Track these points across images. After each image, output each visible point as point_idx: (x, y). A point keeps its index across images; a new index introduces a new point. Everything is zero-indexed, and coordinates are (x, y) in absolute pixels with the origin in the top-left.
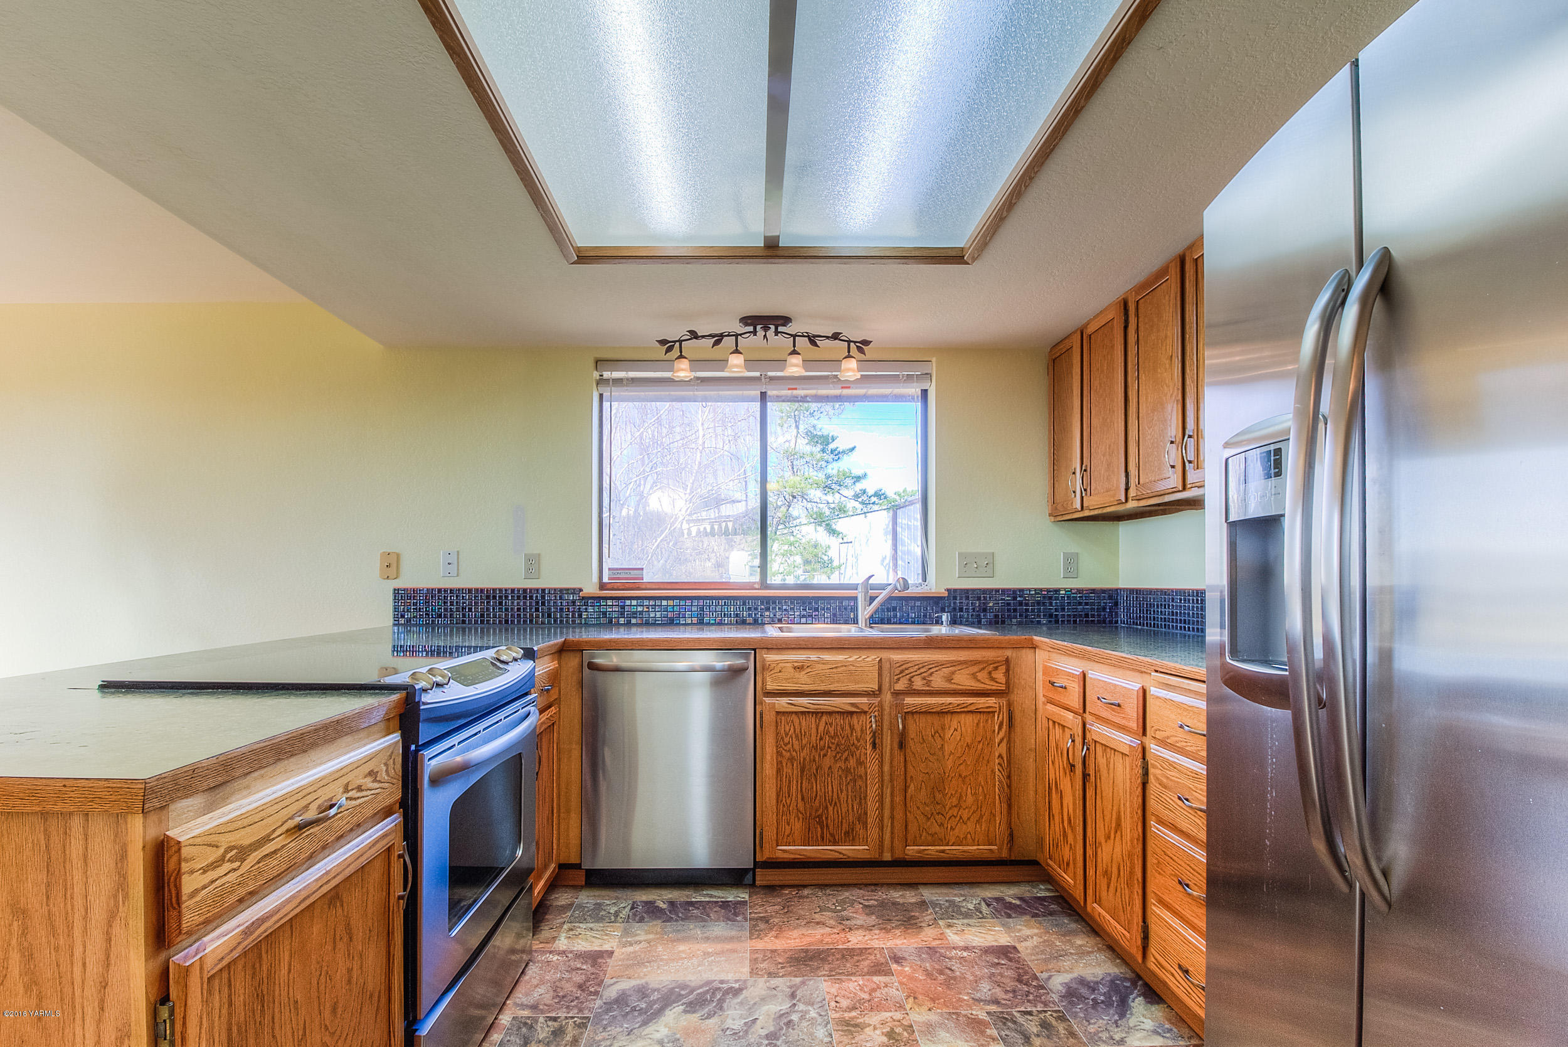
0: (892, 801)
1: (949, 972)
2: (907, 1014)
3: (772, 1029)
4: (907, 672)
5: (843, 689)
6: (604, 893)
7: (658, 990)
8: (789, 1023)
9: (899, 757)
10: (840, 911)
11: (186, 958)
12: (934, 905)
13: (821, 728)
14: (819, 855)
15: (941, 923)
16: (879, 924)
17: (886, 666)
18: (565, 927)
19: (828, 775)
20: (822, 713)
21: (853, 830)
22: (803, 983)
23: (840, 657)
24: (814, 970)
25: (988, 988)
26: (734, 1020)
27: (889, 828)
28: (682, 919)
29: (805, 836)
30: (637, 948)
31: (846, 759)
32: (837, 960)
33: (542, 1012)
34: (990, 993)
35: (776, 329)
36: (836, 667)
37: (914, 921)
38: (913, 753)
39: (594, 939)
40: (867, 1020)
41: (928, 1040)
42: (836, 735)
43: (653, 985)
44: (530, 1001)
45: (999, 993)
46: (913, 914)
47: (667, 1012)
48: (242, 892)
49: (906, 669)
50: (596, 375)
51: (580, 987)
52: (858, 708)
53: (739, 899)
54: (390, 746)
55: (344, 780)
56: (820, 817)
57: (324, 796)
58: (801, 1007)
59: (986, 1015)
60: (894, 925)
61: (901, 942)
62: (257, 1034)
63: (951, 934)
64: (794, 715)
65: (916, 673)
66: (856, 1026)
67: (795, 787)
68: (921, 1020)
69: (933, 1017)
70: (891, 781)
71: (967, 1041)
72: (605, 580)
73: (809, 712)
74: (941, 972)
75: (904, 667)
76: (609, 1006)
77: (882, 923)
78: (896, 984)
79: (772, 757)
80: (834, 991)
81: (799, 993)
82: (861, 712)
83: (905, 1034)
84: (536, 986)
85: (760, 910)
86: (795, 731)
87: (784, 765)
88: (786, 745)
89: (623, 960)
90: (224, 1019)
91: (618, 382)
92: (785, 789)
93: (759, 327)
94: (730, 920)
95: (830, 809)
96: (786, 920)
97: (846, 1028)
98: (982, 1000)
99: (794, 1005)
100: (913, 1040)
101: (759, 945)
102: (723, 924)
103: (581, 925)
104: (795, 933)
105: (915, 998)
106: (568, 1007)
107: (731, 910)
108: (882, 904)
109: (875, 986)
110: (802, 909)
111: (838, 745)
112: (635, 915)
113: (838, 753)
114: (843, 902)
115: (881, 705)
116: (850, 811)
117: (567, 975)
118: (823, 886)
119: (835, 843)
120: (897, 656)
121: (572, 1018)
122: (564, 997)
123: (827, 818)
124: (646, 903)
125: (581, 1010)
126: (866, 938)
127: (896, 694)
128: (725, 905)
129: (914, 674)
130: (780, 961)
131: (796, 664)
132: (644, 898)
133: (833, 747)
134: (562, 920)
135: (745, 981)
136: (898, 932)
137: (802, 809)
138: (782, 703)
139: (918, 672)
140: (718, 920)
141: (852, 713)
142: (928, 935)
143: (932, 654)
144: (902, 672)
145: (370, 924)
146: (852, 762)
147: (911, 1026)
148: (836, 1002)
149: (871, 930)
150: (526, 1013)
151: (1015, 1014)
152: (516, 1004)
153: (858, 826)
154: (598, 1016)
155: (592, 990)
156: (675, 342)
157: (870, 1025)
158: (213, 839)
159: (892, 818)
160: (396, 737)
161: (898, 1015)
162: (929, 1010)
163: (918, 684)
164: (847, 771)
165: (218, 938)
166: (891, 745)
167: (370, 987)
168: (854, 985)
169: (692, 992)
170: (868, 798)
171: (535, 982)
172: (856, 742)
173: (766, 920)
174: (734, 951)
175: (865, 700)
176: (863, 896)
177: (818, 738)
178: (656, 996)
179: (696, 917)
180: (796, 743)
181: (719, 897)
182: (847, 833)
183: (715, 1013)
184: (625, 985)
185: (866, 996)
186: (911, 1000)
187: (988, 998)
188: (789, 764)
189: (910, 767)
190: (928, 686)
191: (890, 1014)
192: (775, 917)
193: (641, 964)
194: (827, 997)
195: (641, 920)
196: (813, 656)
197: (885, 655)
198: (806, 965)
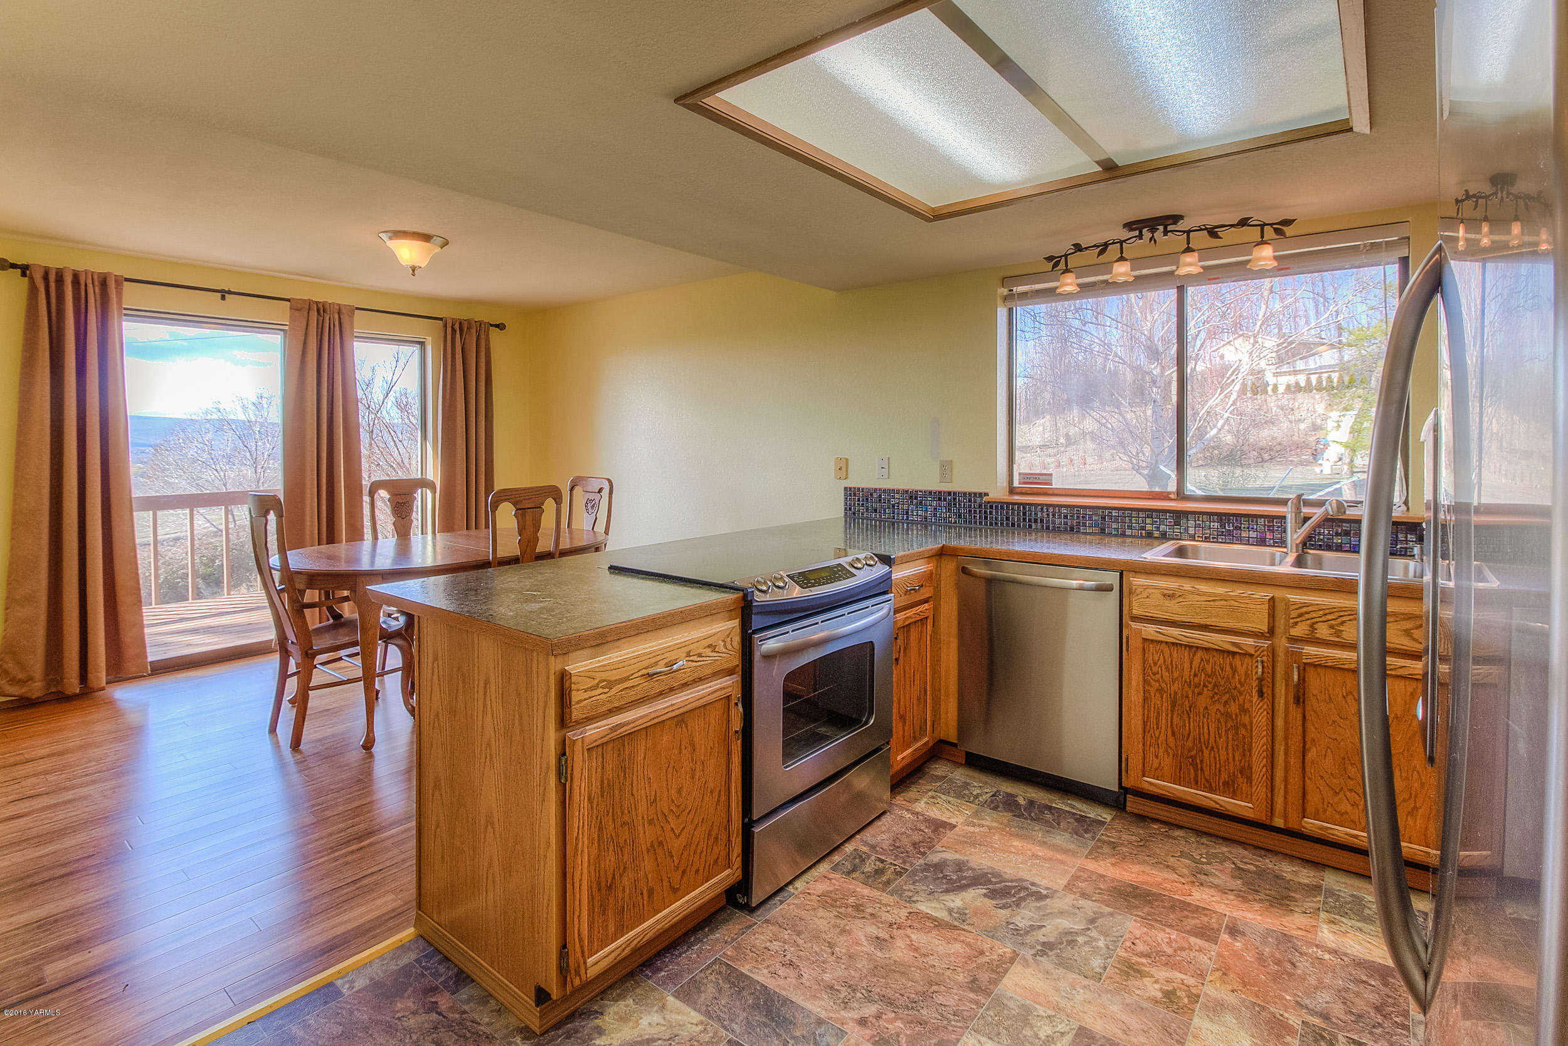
0: (1286, 762)
1: (1288, 966)
2: (1203, 984)
3: (1052, 940)
4: (1307, 616)
5: (1222, 625)
6: (976, 775)
7: (973, 869)
8: (1072, 943)
9: (1295, 714)
10: (1203, 863)
11: (574, 735)
12: (1330, 893)
13: (1196, 664)
14: (1190, 798)
15: (1323, 915)
16: (1241, 891)
17: (1280, 607)
18: (930, 794)
19: (1204, 716)
20: (1197, 648)
21: (1233, 782)
22: (1111, 914)
23: (1220, 590)
24: (1130, 908)
25: (1328, 999)
26: (1023, 918)
27: (1282, 792)
28: (1032, 819)
29: (1175, 774)
30: (977, 830)
31: (1226, 703)
32: (1164, 907)
33: (877, 852)
34: (1325, 1005)
35: (1165, 228)
36: (1214, 600)
37: (1288, 902)
38: (1315, 711)
39: (946, 811)
40: (1153, 971)
41: (1208, 1016)
42: (1213, 674)
43: (972, 865)
44: (873, 841)
45: (1338, 1010)
46: (1292, 894)
47: (970, 890)
48: (610, 706)
49: (1307, 613)
50: (1005, 291)
51: (915, 845)
52: (1241, 649)
53: (1100, 818)
54: (727, 629)
55: (687, 649)
56: (1193, 758)
57: (671, 656)
58: (1094, 933)
59: (1300, 1023)
60: (1257, 898)
61: (1252, 917)
62: (620, 790)
63: (1325, 931)
64: (1163, 645)
65: (1321, 619)
66: (1138, 971)
67: (1164, 721)
68: (1214, 995)
69: (1231, 999)
70: (1286, 738)
71: (1253, 1036)
72: (1016, 484)
73: (1181, 645)
74: (1278, 962)
75: (1304, 610)
76: (927, 867)
77: (1245, 892)
78: (1212, 953)
79: (1138, 684)
80: (1137, 933)
81: (1100, 921)
82: (1245, 654)
83: (1186, 1000)
84: (883, 832)
85: (1114, 834)
86: (1165, 661)
87: (1153, 695)
88: (1154, 674)
89: (960, 836)
90: (599, 775)
91: (1023, 295)
92: (1153, 720)
93: (1145, 231)
94: (1076, 834)
95: (1206, 753)
96: (1135, 852)
97: (1126, 969)
98: (1307, 1008)
99: (1089, 929)
100: (1189, 1009)
101: (1091, 865)
102: (1067, 835)
103: (943, 796)
104: (1136, 868)
105: (1224, 974)
106: (896, 856)
107: (1084, 825)
108: (1261, 873)
109: (1187, 946)
110: (1160, 848)
111: (1215, 685)
112: (992, 802)
113: (1216, 693)
114: (1215, 856)
115: (1273, 651)
116: (1231, 760)
117: (909, 832)
118: (1199, 833)
119: (1211, 791)
120: (1295, 597)
121: (895, 865)
122: (898, 847)
123: (1202, 762)
124: (1008, 795)
125: (904, 862)
126: (1213, 899)
127: (1294, 640)
128: (1081, 819)
129: (1318, 620)
130: (1102, 887)
131: (1166, 592)
132: (1009, 790)
133: (1210, 686)
134: (930, 788)
135: (1056, 891)
136: (1257, 906)
137: (1172, 744)
138: (1150, 631)
139: (1324, 619)
140: (1065, 830)
141: (1234, 653)
142: (1294, 923)
143: (1345, 599)
144: (1300, 615)
145: (711, 744)
146: (1233, 708)
147: (1198, 996)
148: (1133, 943)
149: (1226, 893)
150: (865, 849)
151: (1340, 1037)
152: (862, 840)
153: (1240, 780)
154: (914, 872)
155: (922, 850)
156: (1061, 257)
157: (1153, 976)
158: (593, 674)
159: (1286, 781)
160: (735, 623)
161: (1191, 981)
162: (1233, 991)
163: (1323, 632)
164: (1228, 715)
165: (594, 728)
166: (1286, 698)
167: (711, 785)
168: (1163, 937)
169: (1000, 882)
170: (1254, 750)
171: (884, 828)
172: (1239, 686)
173: (1114, 846)
174: (1062, 862)
175: (1250, 641)
176: (1244, 857)
177: (1192, 673)
178: (969, 873)
179: (1046, 821)
180: (1166, 674)
181: (1080, 811)
182: (1226, 784)
183: (1011, 906)
184: (949, 856)
185: (1169, 951)
186: (1219, 973)
187: (1318, 1009)
188: (1157, 695)
189: (1310, 728)
190: (1338, 637)
191: (1183, 976)
192: (1126, 846)
193: (973, 844)
194: (1127, 936)
195: (995, 808)
196: (1187, 585)
197: (1279, 593)
198: (1125, 899)
